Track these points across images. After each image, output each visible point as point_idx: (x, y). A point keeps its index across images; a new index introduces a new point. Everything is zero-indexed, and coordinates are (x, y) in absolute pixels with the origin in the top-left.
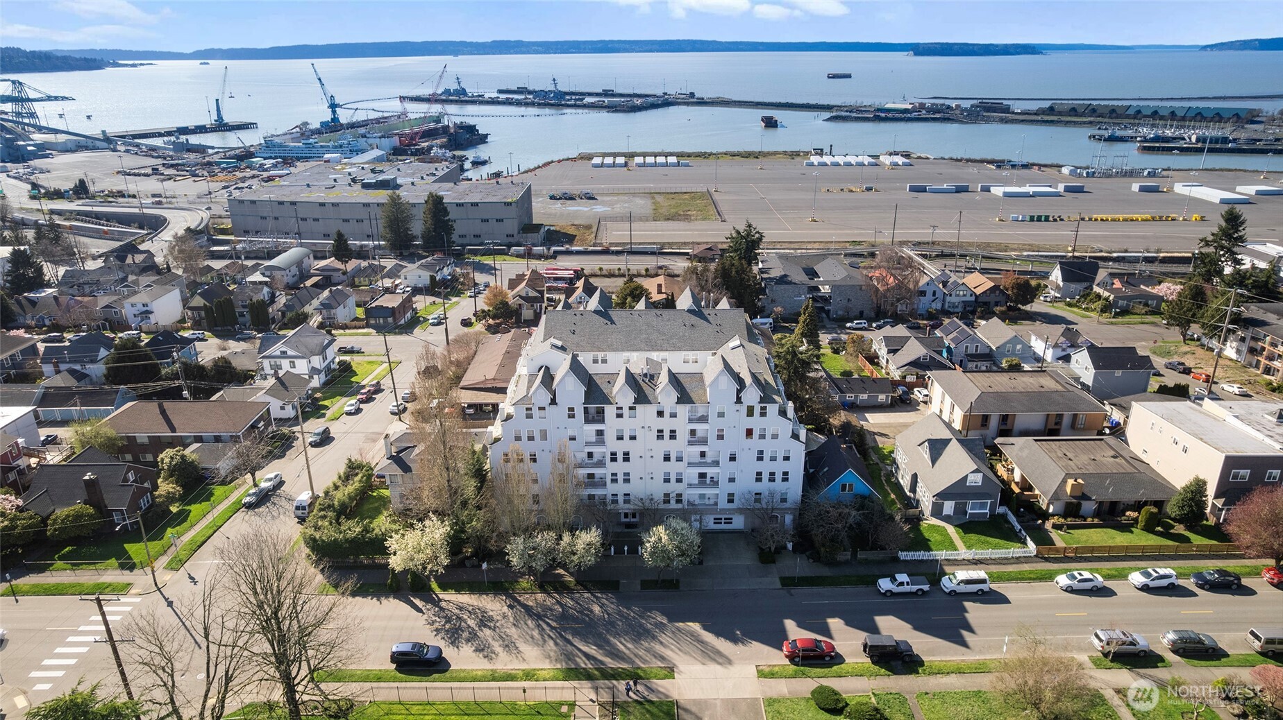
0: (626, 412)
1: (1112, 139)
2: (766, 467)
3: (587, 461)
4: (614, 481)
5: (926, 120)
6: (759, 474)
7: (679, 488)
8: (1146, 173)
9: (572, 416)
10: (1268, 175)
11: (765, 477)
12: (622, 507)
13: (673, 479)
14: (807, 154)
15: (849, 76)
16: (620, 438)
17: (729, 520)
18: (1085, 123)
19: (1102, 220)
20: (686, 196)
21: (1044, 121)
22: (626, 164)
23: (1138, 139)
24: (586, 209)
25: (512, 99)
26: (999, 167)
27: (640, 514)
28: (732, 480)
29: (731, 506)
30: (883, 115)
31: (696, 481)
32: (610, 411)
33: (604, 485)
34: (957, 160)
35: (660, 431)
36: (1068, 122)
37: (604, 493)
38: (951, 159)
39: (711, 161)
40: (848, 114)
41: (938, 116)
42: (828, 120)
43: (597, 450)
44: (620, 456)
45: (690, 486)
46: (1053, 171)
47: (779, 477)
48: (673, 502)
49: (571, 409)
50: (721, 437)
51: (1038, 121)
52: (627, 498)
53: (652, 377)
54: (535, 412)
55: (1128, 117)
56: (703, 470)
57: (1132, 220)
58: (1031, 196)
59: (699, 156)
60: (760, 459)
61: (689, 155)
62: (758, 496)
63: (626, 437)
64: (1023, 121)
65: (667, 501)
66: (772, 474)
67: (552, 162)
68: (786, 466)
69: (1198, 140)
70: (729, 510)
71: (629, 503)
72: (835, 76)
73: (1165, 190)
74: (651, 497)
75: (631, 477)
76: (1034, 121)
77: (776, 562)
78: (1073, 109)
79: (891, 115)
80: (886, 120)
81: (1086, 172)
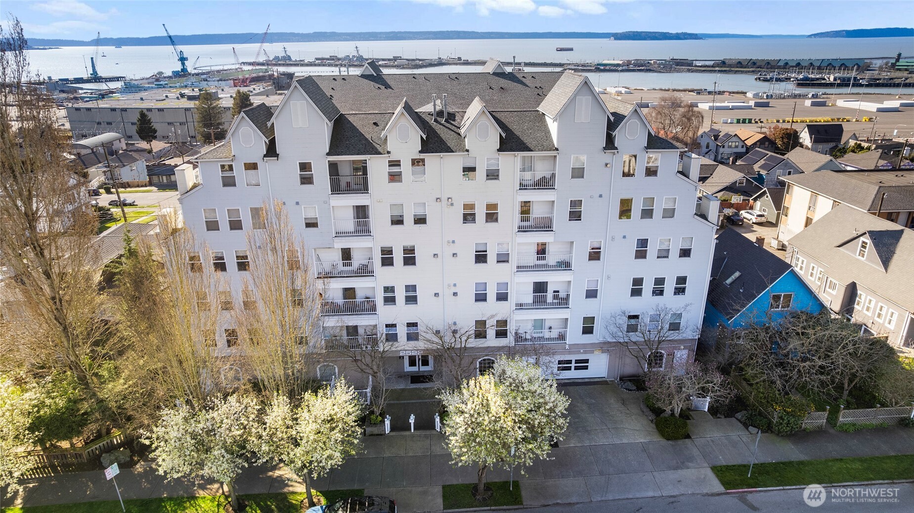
0: (406, 168)
1: (773, 80)
2: (649, 270)
3: (341, 267)
4: (390, 300)
5: (633, 71)
6: (638, 282)
7: (502, 310)
8: (810, 96)
9: (307, 180)
10: (901, 96)
11: (648, 287)
12: (404, 346)
13: (491, 295)
15: (571, 50)
16: (398, 221)
17: (582, 365)
18: (749, 72)
21: (719, 71)
23: (792, 79)
25: (325, 63)
26: (699, 93)
27: (435, 358)
28: (592, 294)
29: (588, 339)
30: (602, 68)
31: (529, 298)
32: (377, 167)
33: (373, 309)
34: (666, 90)
35: (469, 206)
36: (736, 71)
37: (373, 323)
38: (661, 90)
40: (576, 67)
41: (643, 68)
43: (356, 244)
44: (398, 256)
45: (520, 306)
46: (740, 95)
47: (670, 286)
48: (491, 333)
49: (304, 167)
50: (575, 216)
52: (412, 330)
53: (451, 117)
54: (239, 172)
55: (779, 67)
56: (540, 277)
58: (730, 109)
60: (641, 254)
62: (633, 322)
63: (409, 220)
64: (704, 71)
65: (480, 334)
66: (660, 281)
68: (682, 267)
69: (835, 79)
70: (584, 346)
71: (417, 339)
72: (561, 50)
73: (830, 105)
74: (453, 328)
75: (418, 293)
76: (712, 71)
77: (688, 437)
78: (740, 63)
79: (607, 68)
80: (604, 71)
81: (765, 95)
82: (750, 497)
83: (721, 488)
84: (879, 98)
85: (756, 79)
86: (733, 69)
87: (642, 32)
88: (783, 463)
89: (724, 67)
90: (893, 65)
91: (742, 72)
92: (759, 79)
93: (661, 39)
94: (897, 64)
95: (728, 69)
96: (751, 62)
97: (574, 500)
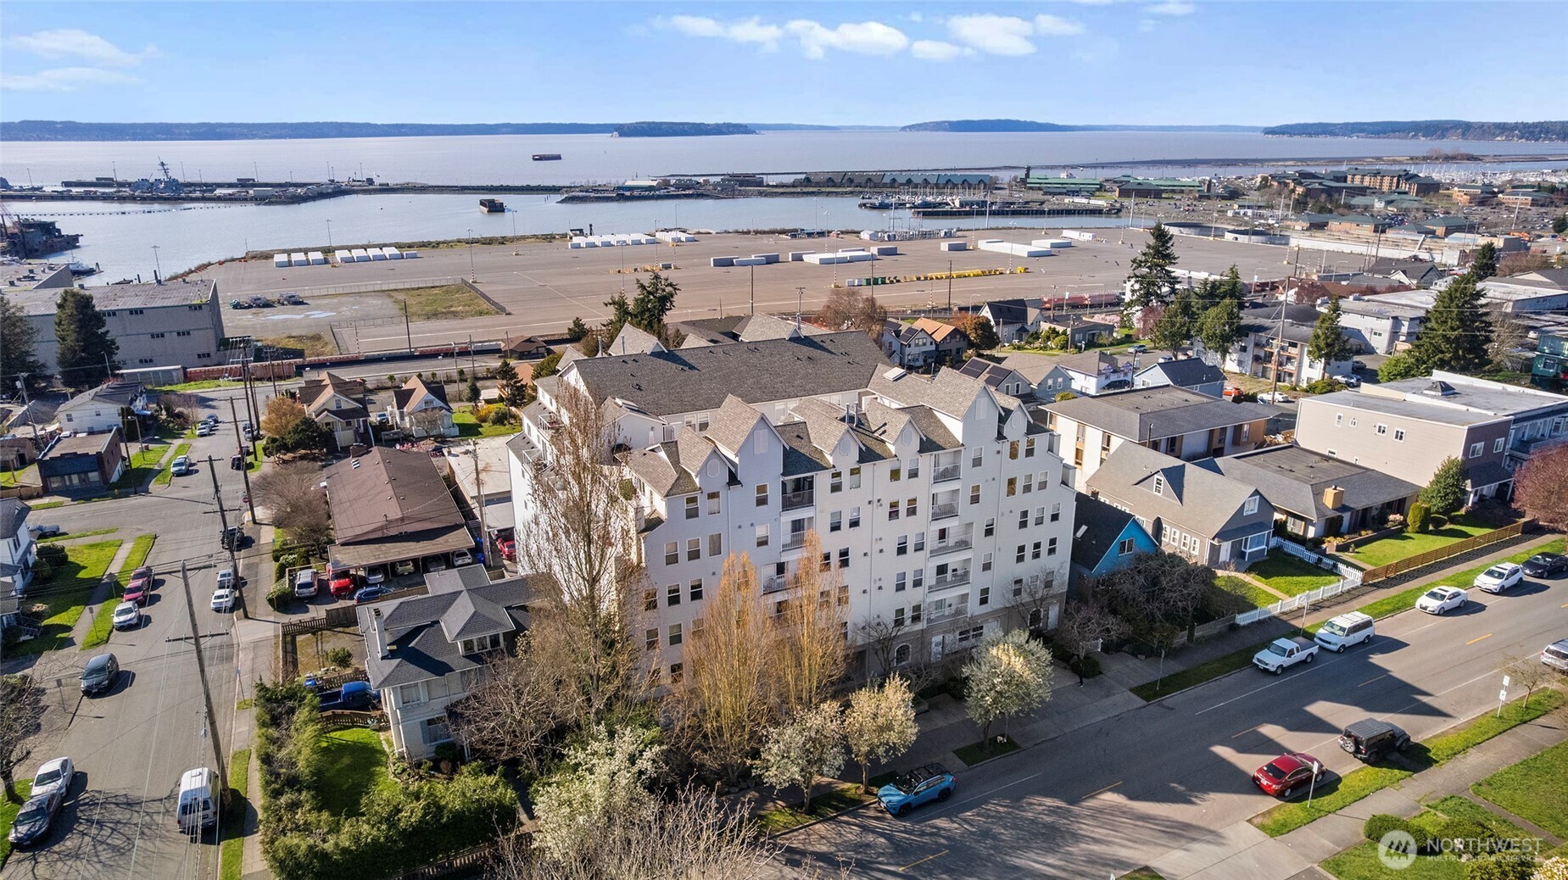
0: (846, 479)
1: (884, 207)
2: (1029, 537)
3: (775, 580)
5: (678, 197)
6: (1021, 549)
7: (916, 596)
8: (942, 234)
9: (762, 502)
10: (1047, 232)
11: (1028, 553)
13: (909, 583)
14: (564, 236)
15: (558, 157)
16: (836, 527)
18: (846, 193)
19: (937, 278)
20: (436, 291)
21: (804, 193)
22: (326, 262)
23: (908, 205)
24: (298, 317)
25: (95, 192)
26: (794, 236)
28: (987, 567)
29: (985, 609)
30: (628, 193)
31: (935, 581)
32: (822, 481)
34: (743, 233)
35: (894, 505)
38: (737, 232)
39: (442, 250)
40: (584, 194)
41: (691, 192)
42: (562, 202)
44: (835, 560)
45: (929, 590)
46: (852, 237)
47: (1044, 548)
48: (908, 619)
49: (762, 489)
50: (975, 499)
51: (798, 193)
52: (843, 630)
54: (702, 503)
55: (885, 185)
56: (942, 560)
57: (965, 277)
58: (850, 263)
59: (424, 246)
60: (1023, 524)
61: (410, 246)
62: (1018, 586)
63: (845, 525)
65: (901, 622)
66: (1037, 546)
67: (210, 264)
68: (1053, 530)
69: (962, 205)
70: (980, 616)
72: (542, 158)
73: (973, 248)
74: (877, 621)
75: (849, 593)
76: (795, 193)
77: (1101, 673)
78: (830, 179)
79: (636, 193)
80: (632, 198)
81: (886, 236)
82: (1164, 703)
83: (1145, 703)
84: (1023, 236)
85: (860, 206)
86: (823, 189)
87: (661, 123)
88: (1174, 675)
89: (810, 186)
90: (1024, 181)
91: (837, 194)
92: (864, 205)
93: (693, 135)
94: (1028, 181)
95: (815, 189)
96: (846, 178)
97: (1052, 735)
